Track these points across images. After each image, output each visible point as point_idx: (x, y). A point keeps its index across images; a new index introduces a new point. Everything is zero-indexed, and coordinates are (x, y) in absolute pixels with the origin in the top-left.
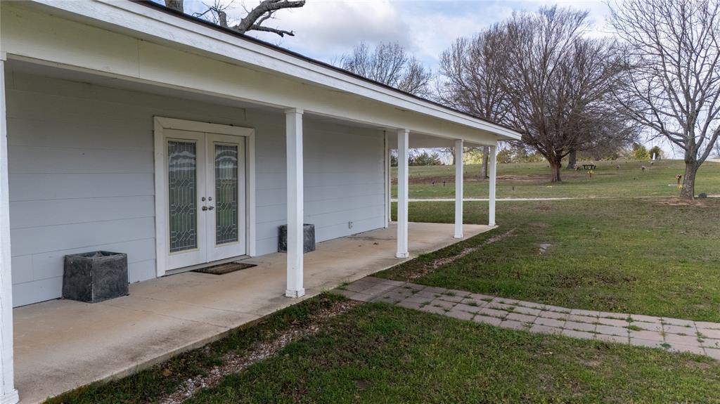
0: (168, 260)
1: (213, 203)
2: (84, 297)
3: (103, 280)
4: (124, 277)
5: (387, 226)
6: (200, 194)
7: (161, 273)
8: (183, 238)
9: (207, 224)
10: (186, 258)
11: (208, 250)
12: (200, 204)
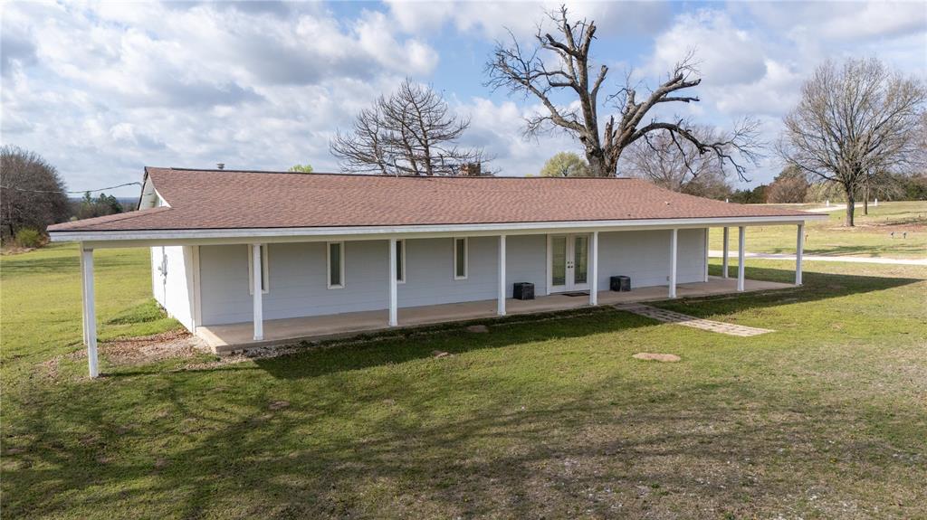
0: (552, 289)
1: (573, 265)
2: (520, 298)
3: (526, 293)
4: (533, 293)
5: (706, 280)
6: (567, 260)
7: (548, 293)
8: (559, 280)
9: (570, 274)
10: (559, 289)
11: (570, 285)
12: (567, 265)
